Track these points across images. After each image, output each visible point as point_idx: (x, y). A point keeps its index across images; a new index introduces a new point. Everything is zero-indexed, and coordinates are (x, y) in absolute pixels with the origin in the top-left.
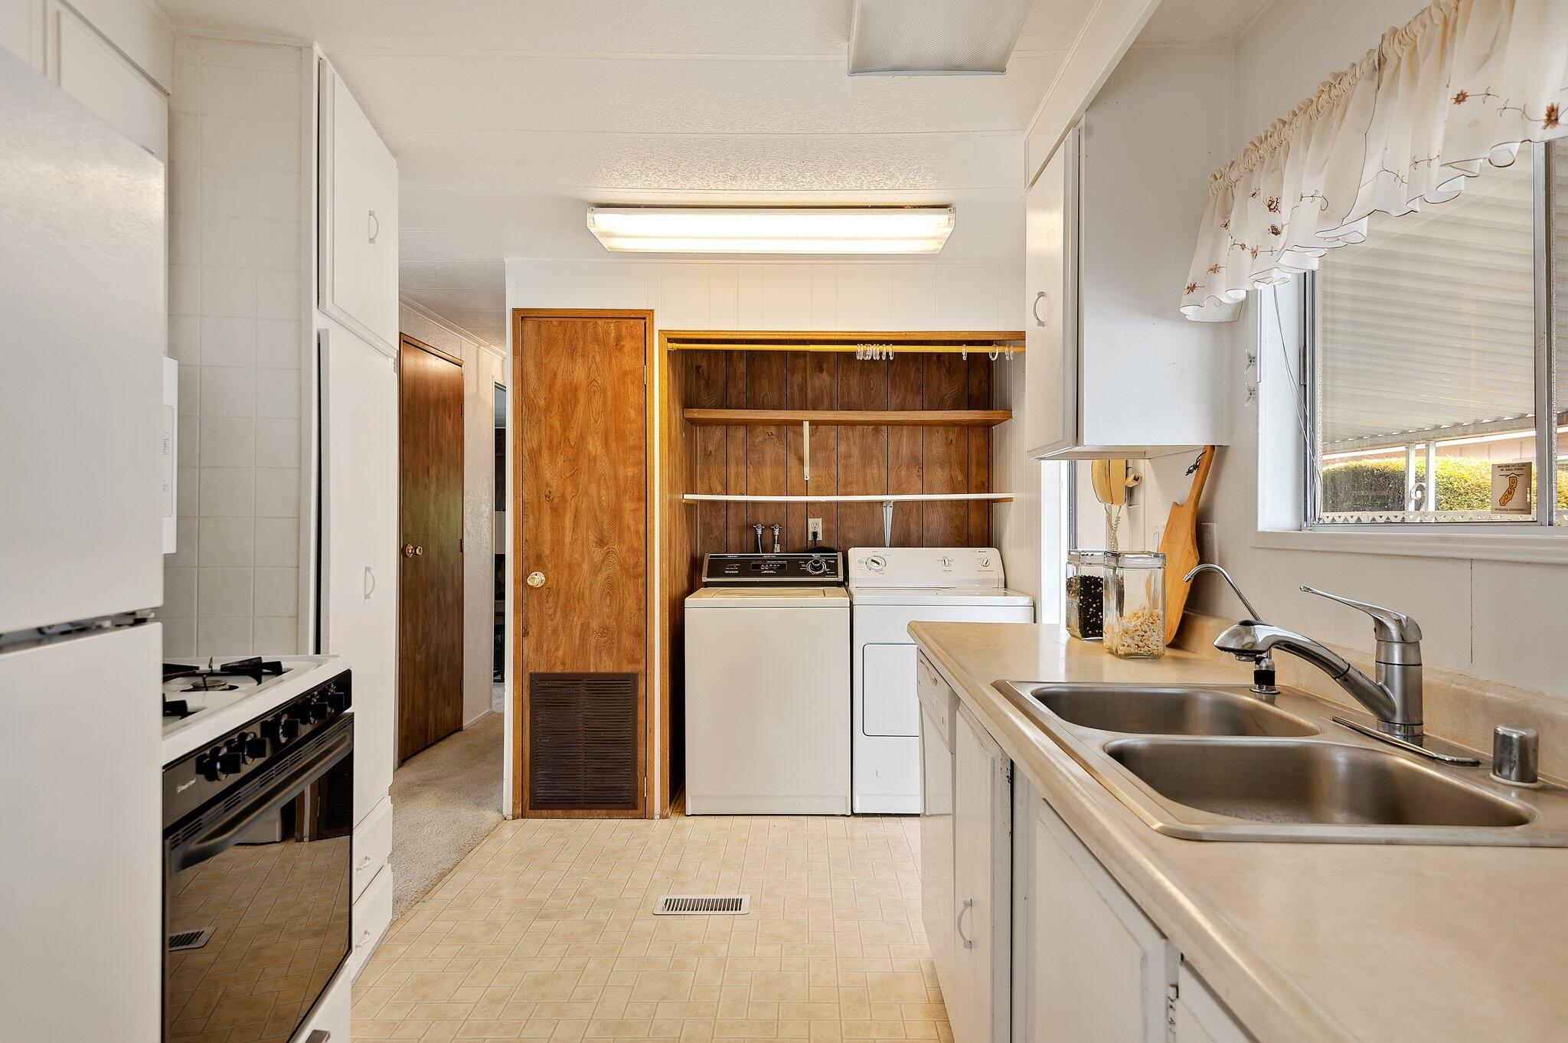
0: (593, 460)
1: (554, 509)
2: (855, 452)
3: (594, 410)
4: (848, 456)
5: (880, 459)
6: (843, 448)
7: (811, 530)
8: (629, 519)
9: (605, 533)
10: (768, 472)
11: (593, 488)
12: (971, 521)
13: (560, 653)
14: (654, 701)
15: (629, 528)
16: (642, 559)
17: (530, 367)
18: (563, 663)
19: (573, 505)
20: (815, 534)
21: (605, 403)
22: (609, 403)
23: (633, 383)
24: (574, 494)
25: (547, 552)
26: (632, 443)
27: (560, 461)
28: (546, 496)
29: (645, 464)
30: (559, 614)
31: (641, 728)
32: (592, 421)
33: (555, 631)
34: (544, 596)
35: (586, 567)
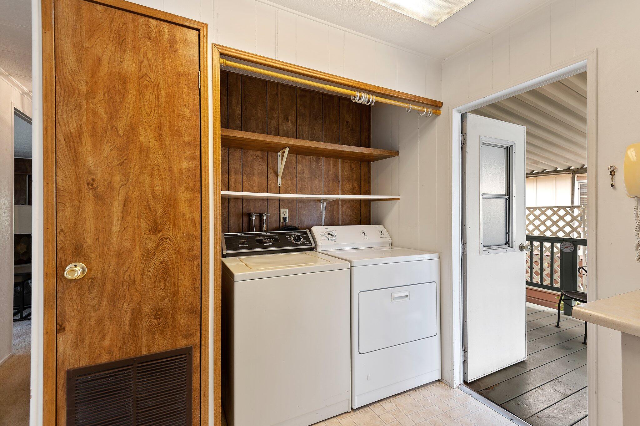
0: (144, 151)
1: (99, 198)
2: (306, 171)
3: (146, 104)
4: (302, 173)
5: (319, 175)
6: (300, 168)
7: (282, 216)
8: (184, 207)
9: (159, 221)
10: (256, 180)
11: (146, 179)
12: (362, 211)
13: (107, 343)
14: (208, 367)
15: (184, 216)
16: (198, 243)
17: (67, 46)
18: (110, 352)
19: (122, 193)
20: (285, 219)
21: (158, 99)
22: (163, 98)
23: (187, 85)
24: (123, 183)
25: (89, 240)
26: (187, 139)
27: (106, 149)
28: (88, 184)
29: (200, 159)
30: (105, 303)
31: (195, 395)
32: (144, 113)
33: (100, 321)
34: (86, 287)
35: (137, 254)
